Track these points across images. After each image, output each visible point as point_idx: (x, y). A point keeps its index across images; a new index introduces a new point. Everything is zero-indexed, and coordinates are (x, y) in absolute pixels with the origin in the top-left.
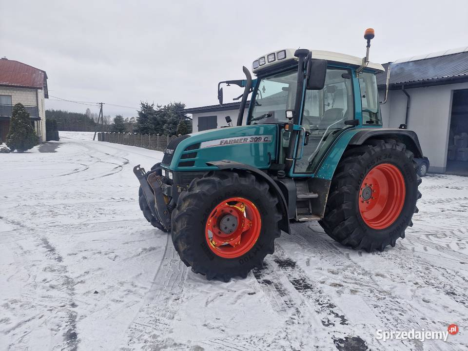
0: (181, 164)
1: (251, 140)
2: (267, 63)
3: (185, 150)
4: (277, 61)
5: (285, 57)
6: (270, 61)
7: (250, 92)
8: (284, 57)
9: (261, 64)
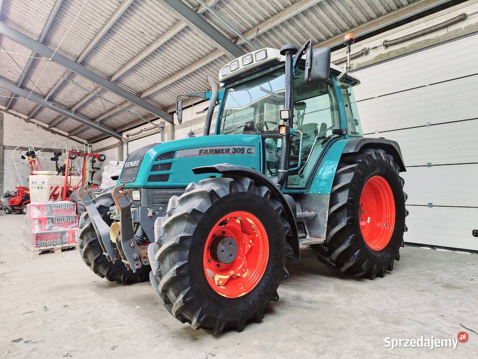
0: (151, 178)
1: (233, 150)
2: (241, 67)
3: (156, 160)
4: (255, 62)
5: (267, 57)
6: (245, 64)
7: (216, 105)
8: (265, 57)
9: (232, 69)
